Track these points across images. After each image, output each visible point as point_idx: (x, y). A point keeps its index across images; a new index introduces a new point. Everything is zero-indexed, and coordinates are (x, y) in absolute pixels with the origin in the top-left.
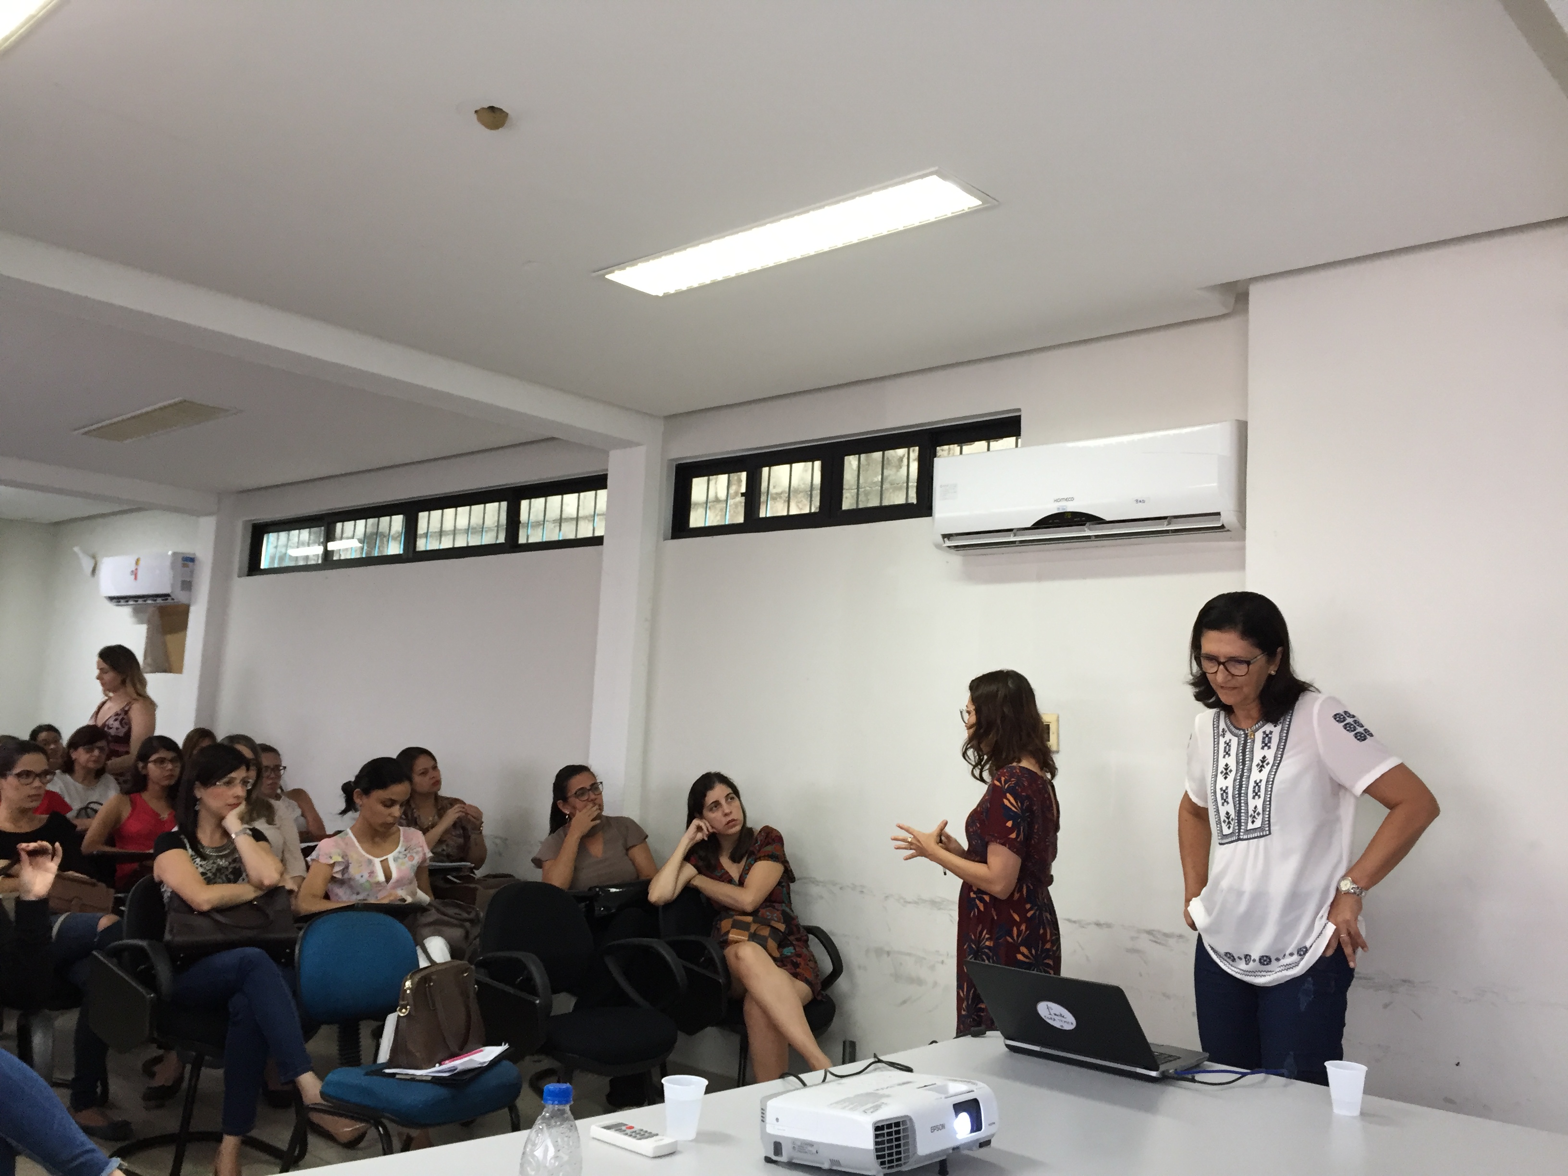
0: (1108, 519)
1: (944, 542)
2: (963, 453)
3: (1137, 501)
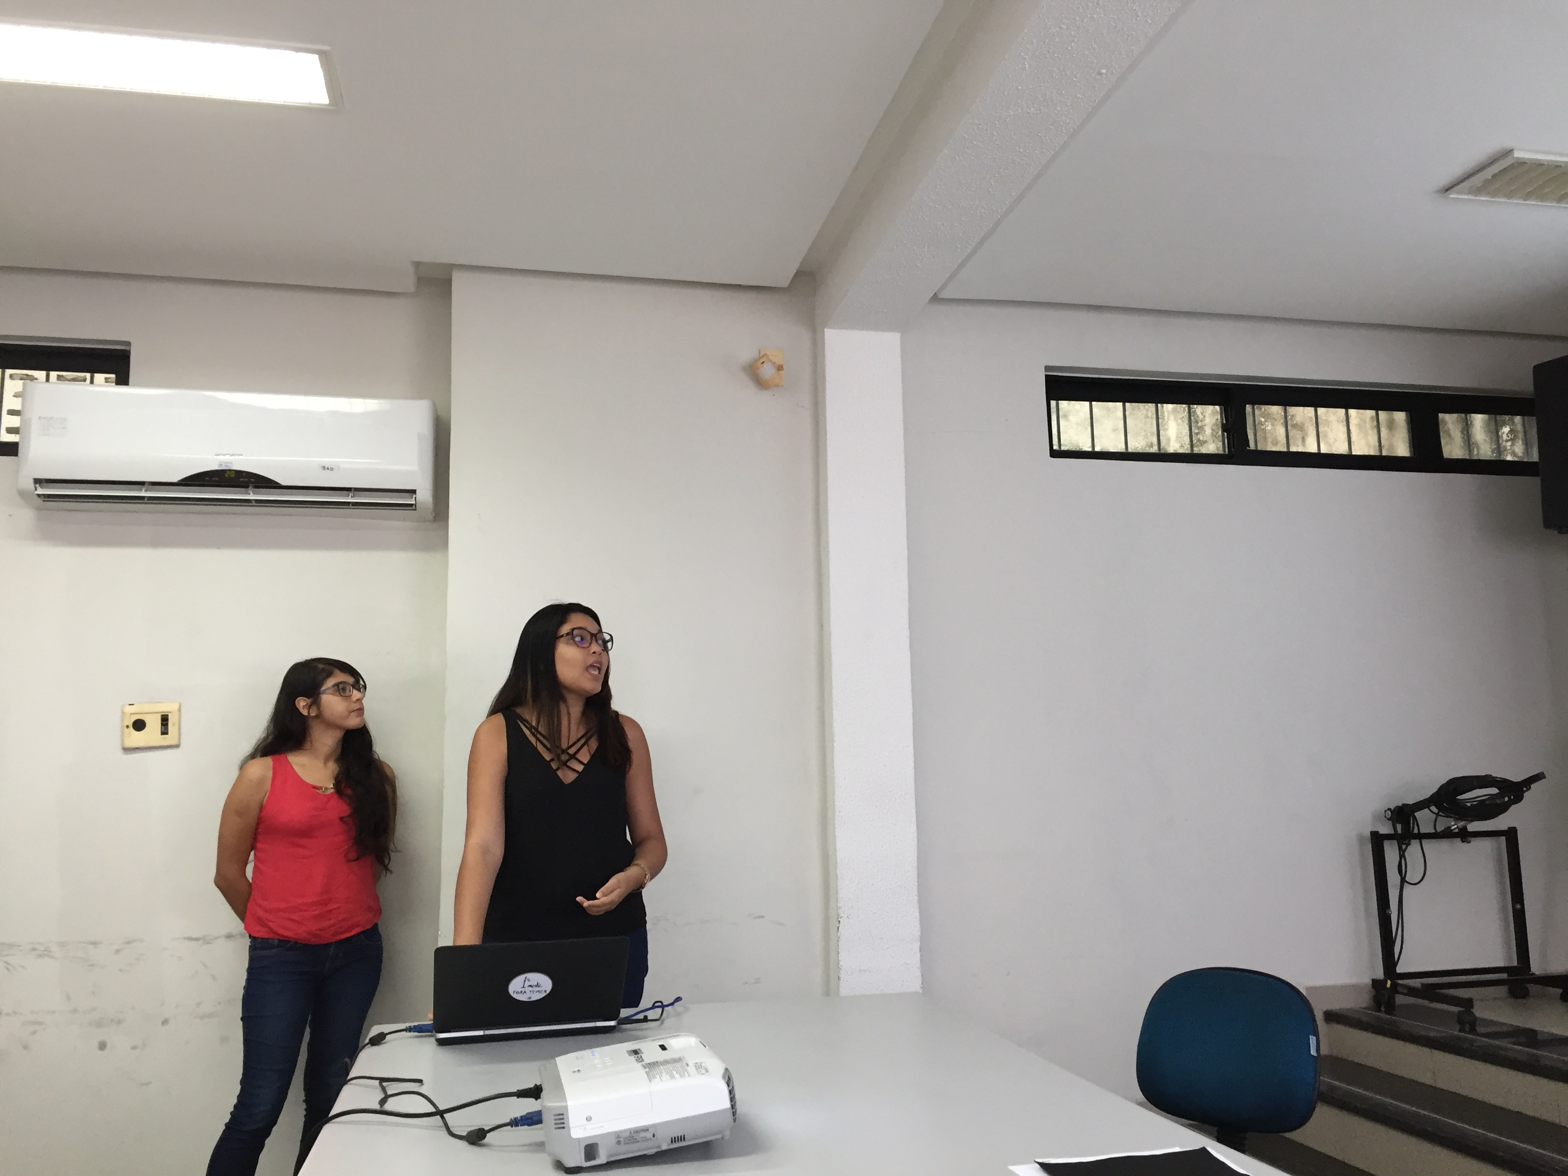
0: (284, 483)
1: (36, 489)
2: (50, 381)
3: (324, 468)
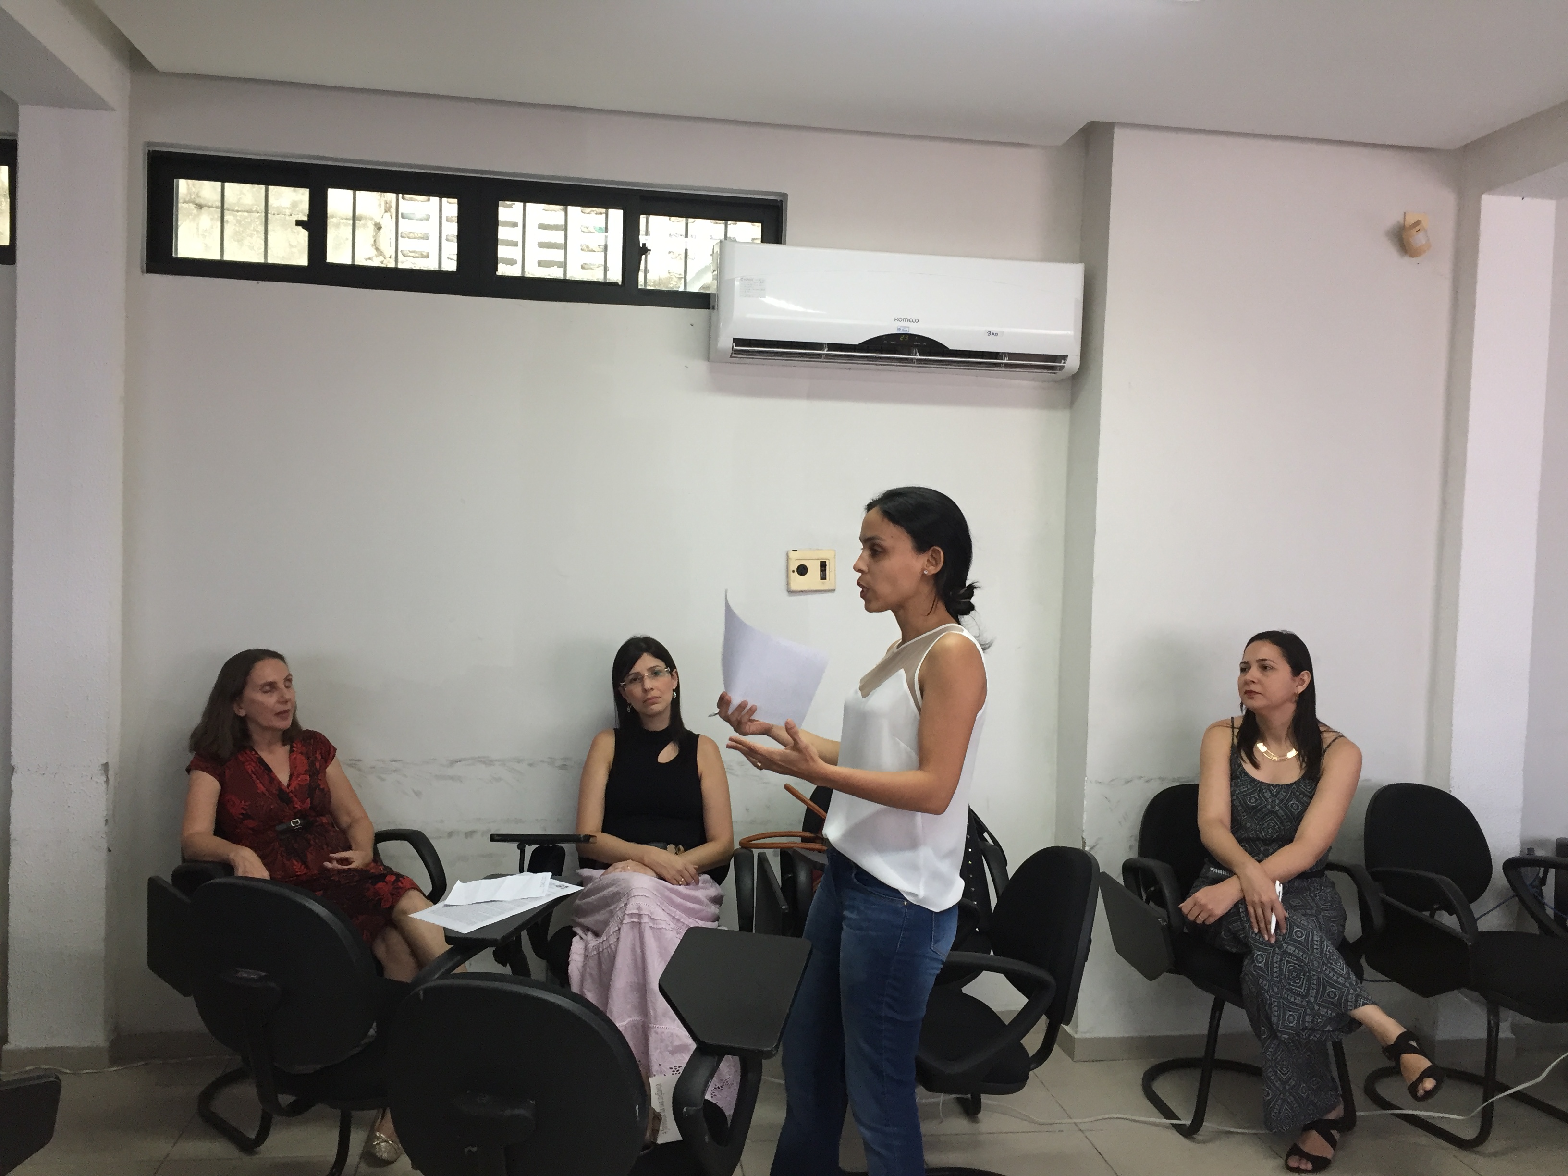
1: (733, 348)
3: (990, 333)
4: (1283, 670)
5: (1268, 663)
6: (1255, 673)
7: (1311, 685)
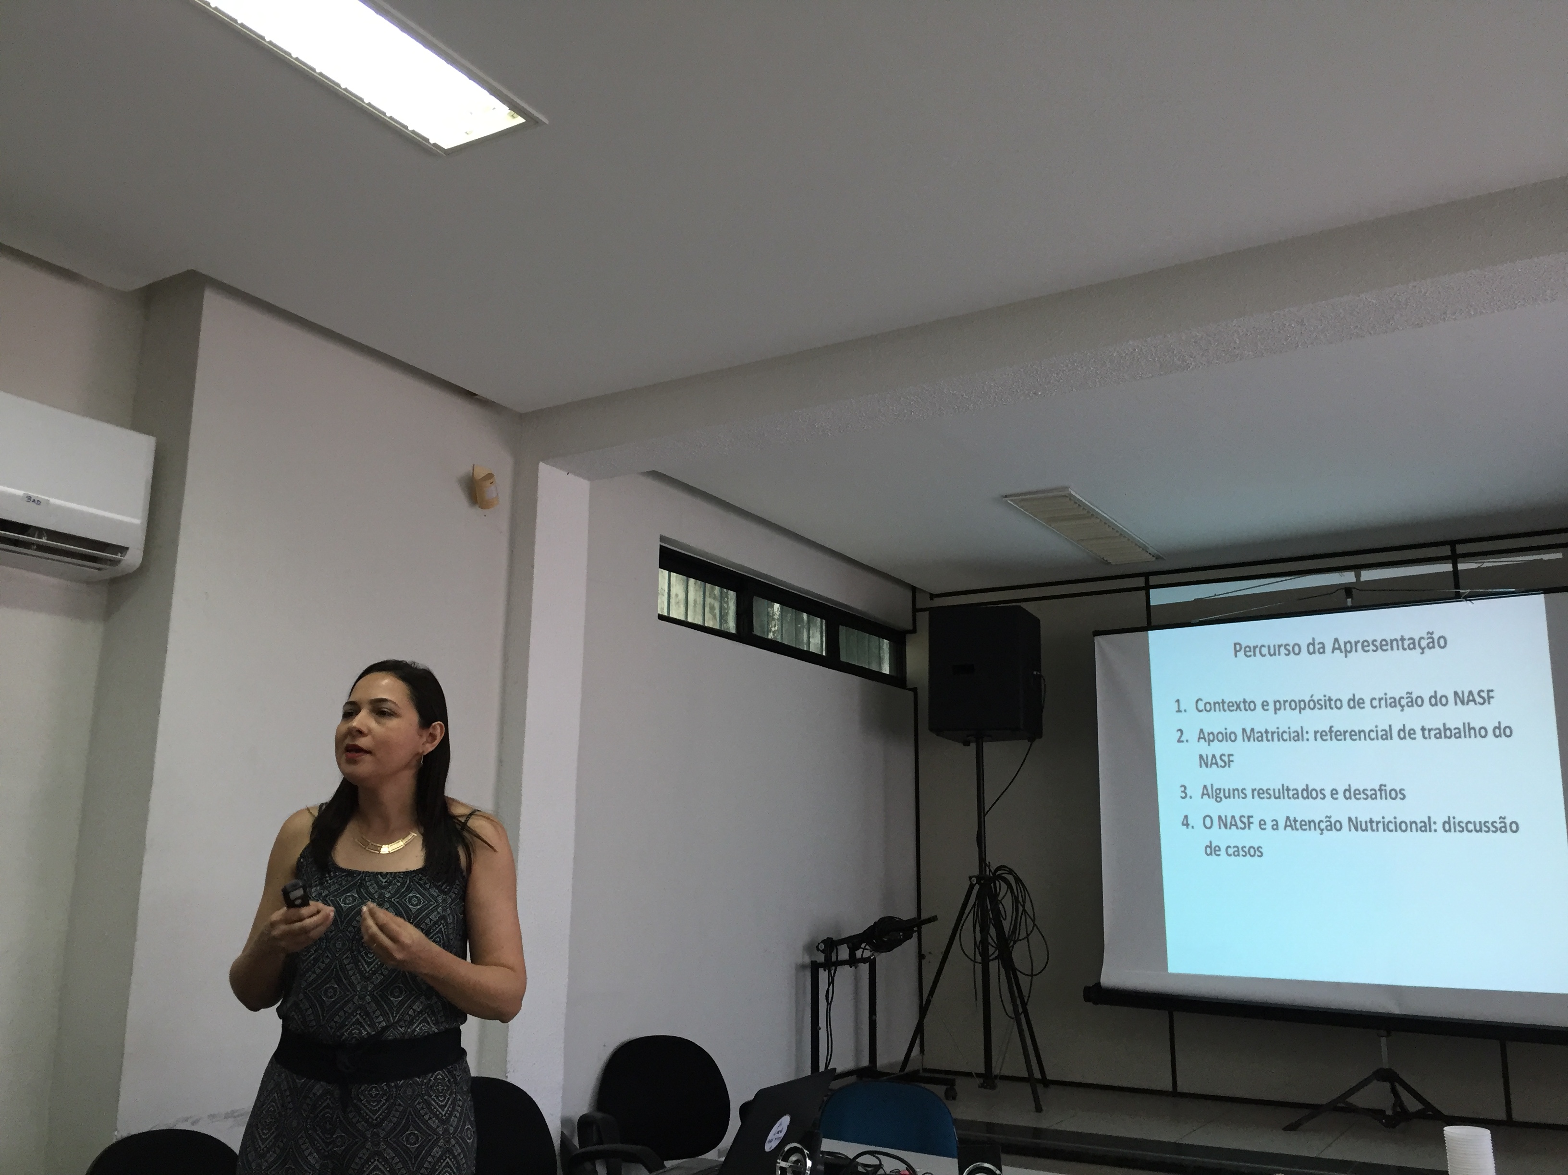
4: (409, 717)
5: (386, 707)
6: (363, 720)
7: (445, 742)
